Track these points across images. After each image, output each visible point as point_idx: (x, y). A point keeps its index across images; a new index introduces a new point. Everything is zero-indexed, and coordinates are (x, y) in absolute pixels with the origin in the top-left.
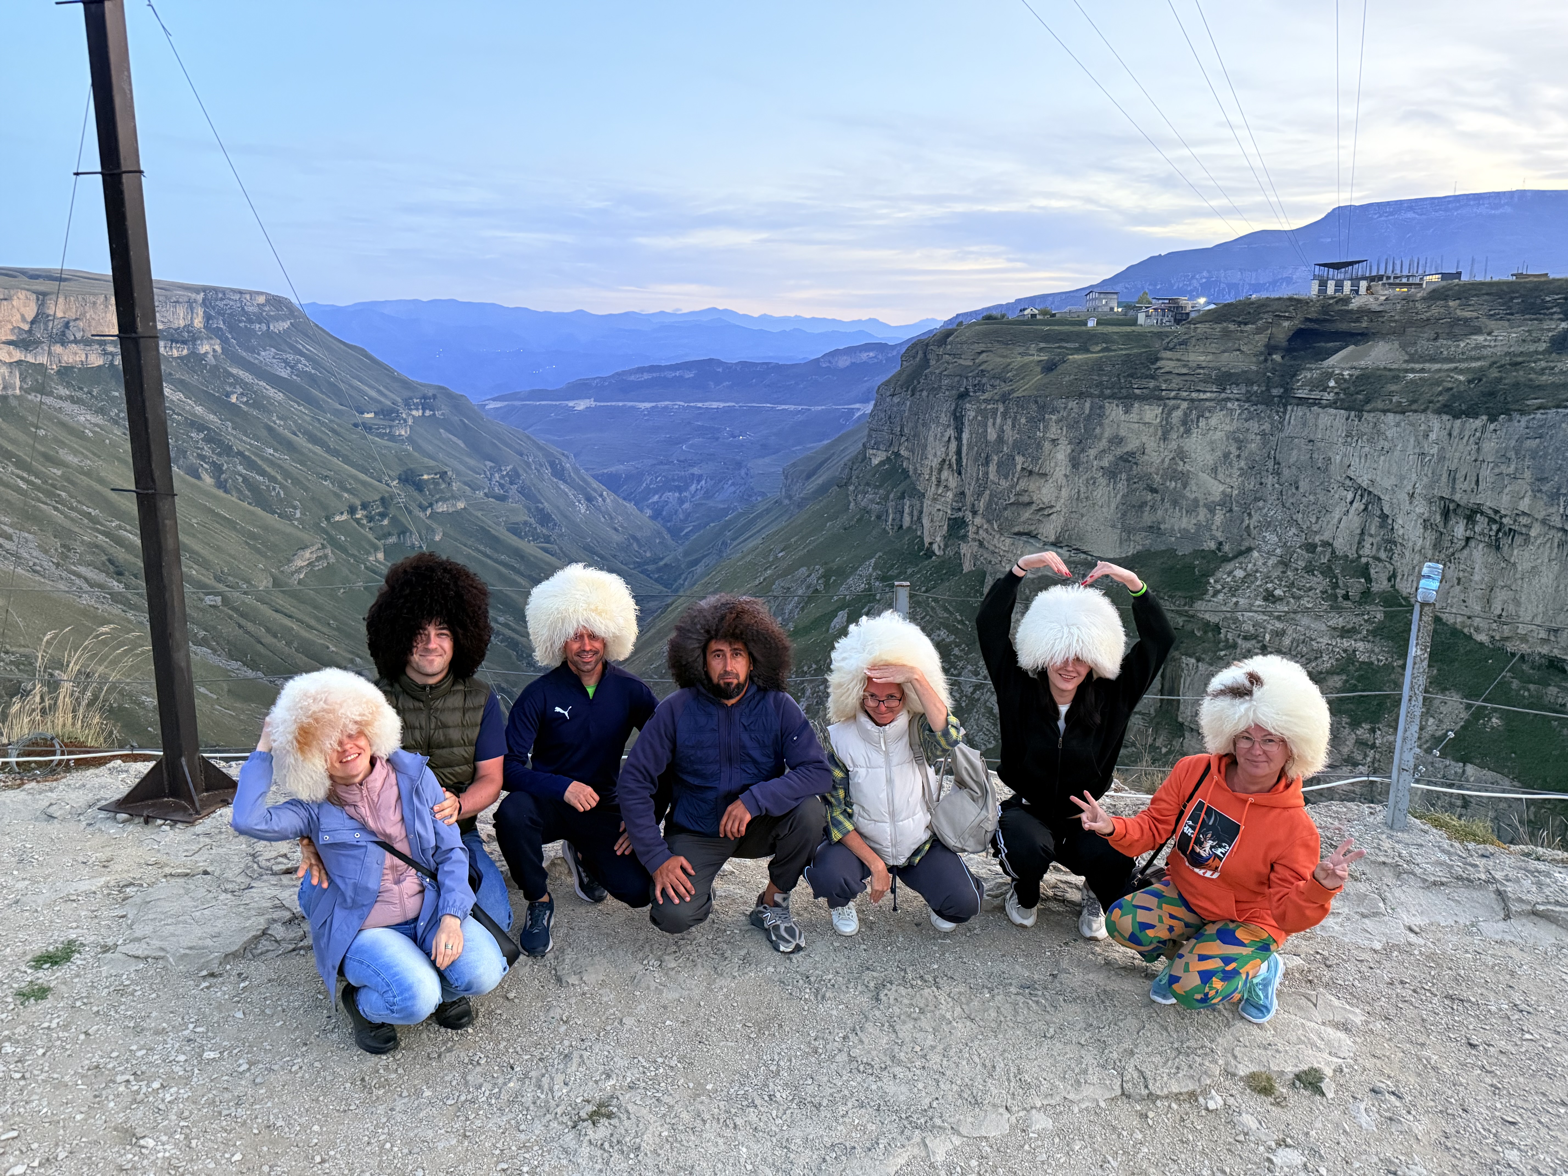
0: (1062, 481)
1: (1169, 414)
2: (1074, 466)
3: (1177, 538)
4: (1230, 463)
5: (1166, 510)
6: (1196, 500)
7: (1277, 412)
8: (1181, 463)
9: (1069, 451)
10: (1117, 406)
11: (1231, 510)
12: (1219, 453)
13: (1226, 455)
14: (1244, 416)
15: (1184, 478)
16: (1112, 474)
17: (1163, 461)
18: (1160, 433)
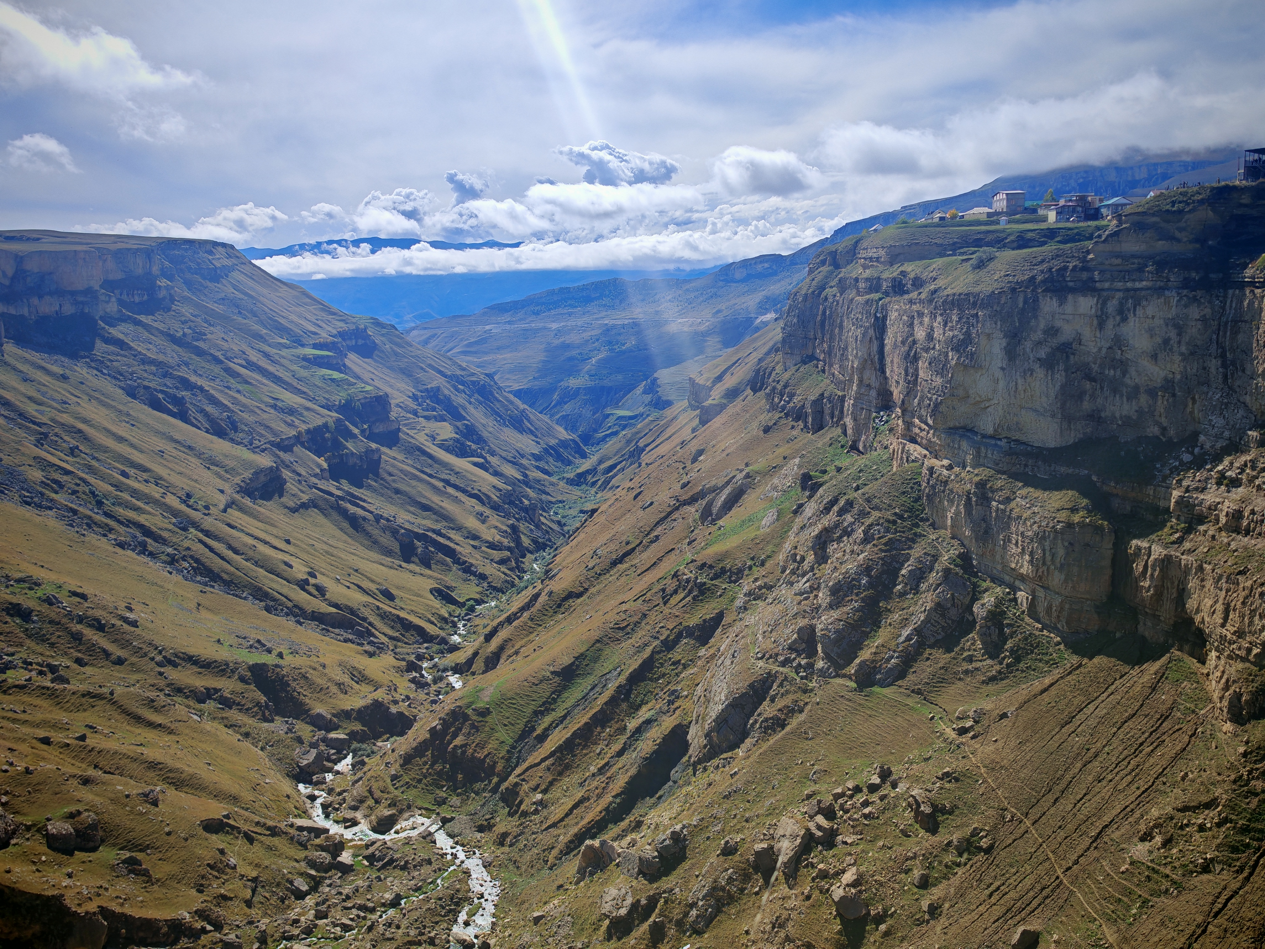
0: (999, 374)
1: (1104, 303)
2: (1010, 360)
3: (1118, 425)
4: (1171, 350)
5: (1106, 398)
6: (1137, 388)
7: (1217, 296)
8: (1119, 352)
9: (1004, 344)
10: (1051, 298)
11: (1174, 395)
12: (1159, 340)
13: (1166, 341)
14: (1183, 302)
15: (1123, 365)
16: (1049, 364)
17: (1100, 349)
18: (1095, 322)
